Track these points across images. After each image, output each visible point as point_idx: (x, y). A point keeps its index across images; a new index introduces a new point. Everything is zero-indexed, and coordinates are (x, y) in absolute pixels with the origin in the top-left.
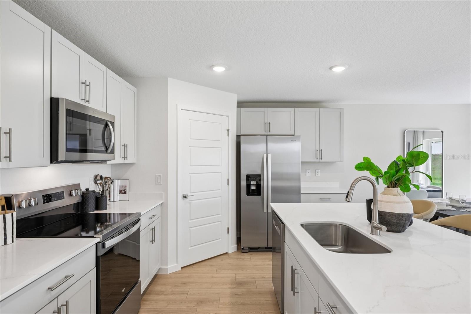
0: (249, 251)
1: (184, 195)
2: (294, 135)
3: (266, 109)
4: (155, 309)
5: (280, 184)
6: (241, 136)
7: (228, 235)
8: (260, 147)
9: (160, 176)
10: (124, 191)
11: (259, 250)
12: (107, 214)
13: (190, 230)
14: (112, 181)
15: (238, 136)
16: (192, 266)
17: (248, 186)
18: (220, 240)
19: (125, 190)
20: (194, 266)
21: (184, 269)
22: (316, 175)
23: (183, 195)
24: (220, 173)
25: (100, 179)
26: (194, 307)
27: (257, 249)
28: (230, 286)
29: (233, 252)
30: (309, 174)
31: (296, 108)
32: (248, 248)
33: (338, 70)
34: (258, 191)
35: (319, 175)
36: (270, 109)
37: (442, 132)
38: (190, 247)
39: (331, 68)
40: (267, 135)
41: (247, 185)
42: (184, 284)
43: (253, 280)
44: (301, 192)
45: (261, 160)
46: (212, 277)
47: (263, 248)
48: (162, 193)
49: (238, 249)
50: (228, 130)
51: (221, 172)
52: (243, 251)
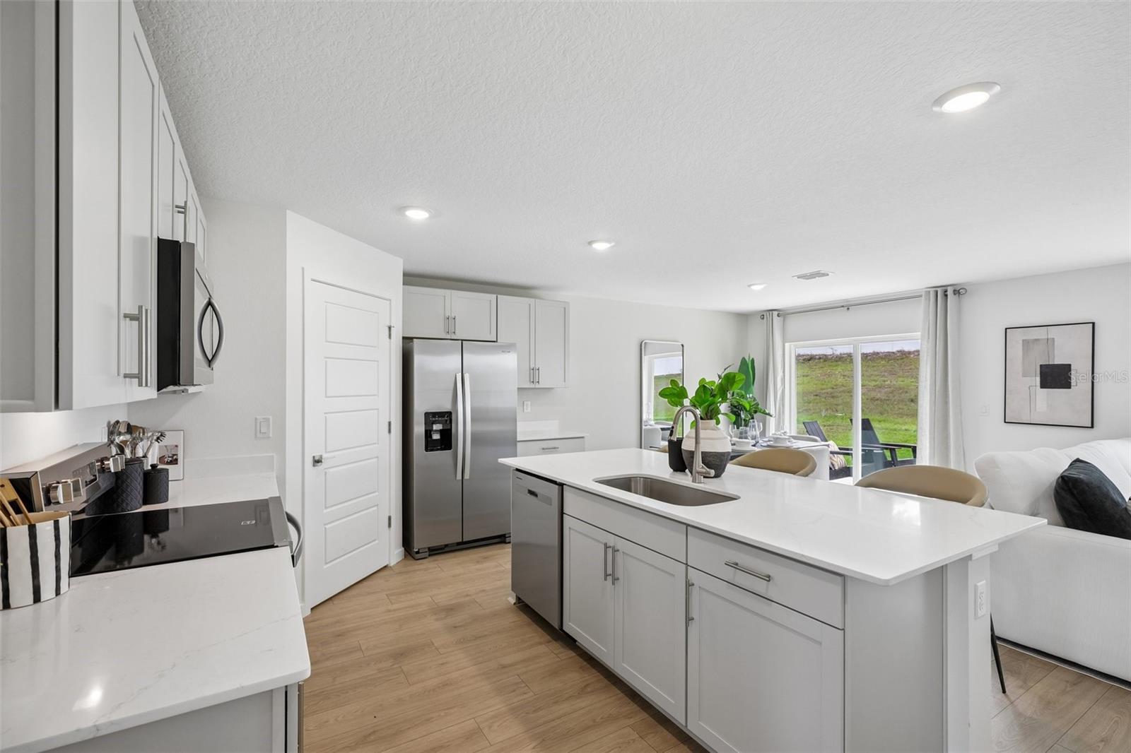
0: (430, 555)
1: (317, 458)
2: (494, 342)
3: (448, 292)
4: (313, 693)
5: (484, 428)
6: (415, 340)
7: (390, 530)
8: (450, 362)
9: (267, 420)
10: (170, 459)
11: (446, 549)
12: (168, 510)
13: (325, 528)
14: (161, 435)
15: (407, 340)
16: (331, 602)
17: (428, 433)
18: (377, 541)
19: (174, 455)
20: (336, 601)
21: (315, 611)
22: (525, 410)
23: (314, 457)
24: (376, 411)
25: (126, 431)
26: (391, 666)
27: (441, 549)
28: (435, 617)
29: (397, 563)
30: (528, 409)
31: (501, 294)
32: (427, 550)
33: (601, 247)
34: (446, 441)
35: (529, 410)
36: (453, 291)
37: (683, 345)
38: (327, 563)
39: (590, 243)
40: (462, 340)
41: (426, 431)
42: (339, 636)
43: (467, 599)
44: (518, 440)
45: (453, 385)
46: (389, 611)
47: (452, 545)
48: (273, 456)
49: (405, 556)
50: (390, 328)
51: (377, 409)
52: (418, 556)
